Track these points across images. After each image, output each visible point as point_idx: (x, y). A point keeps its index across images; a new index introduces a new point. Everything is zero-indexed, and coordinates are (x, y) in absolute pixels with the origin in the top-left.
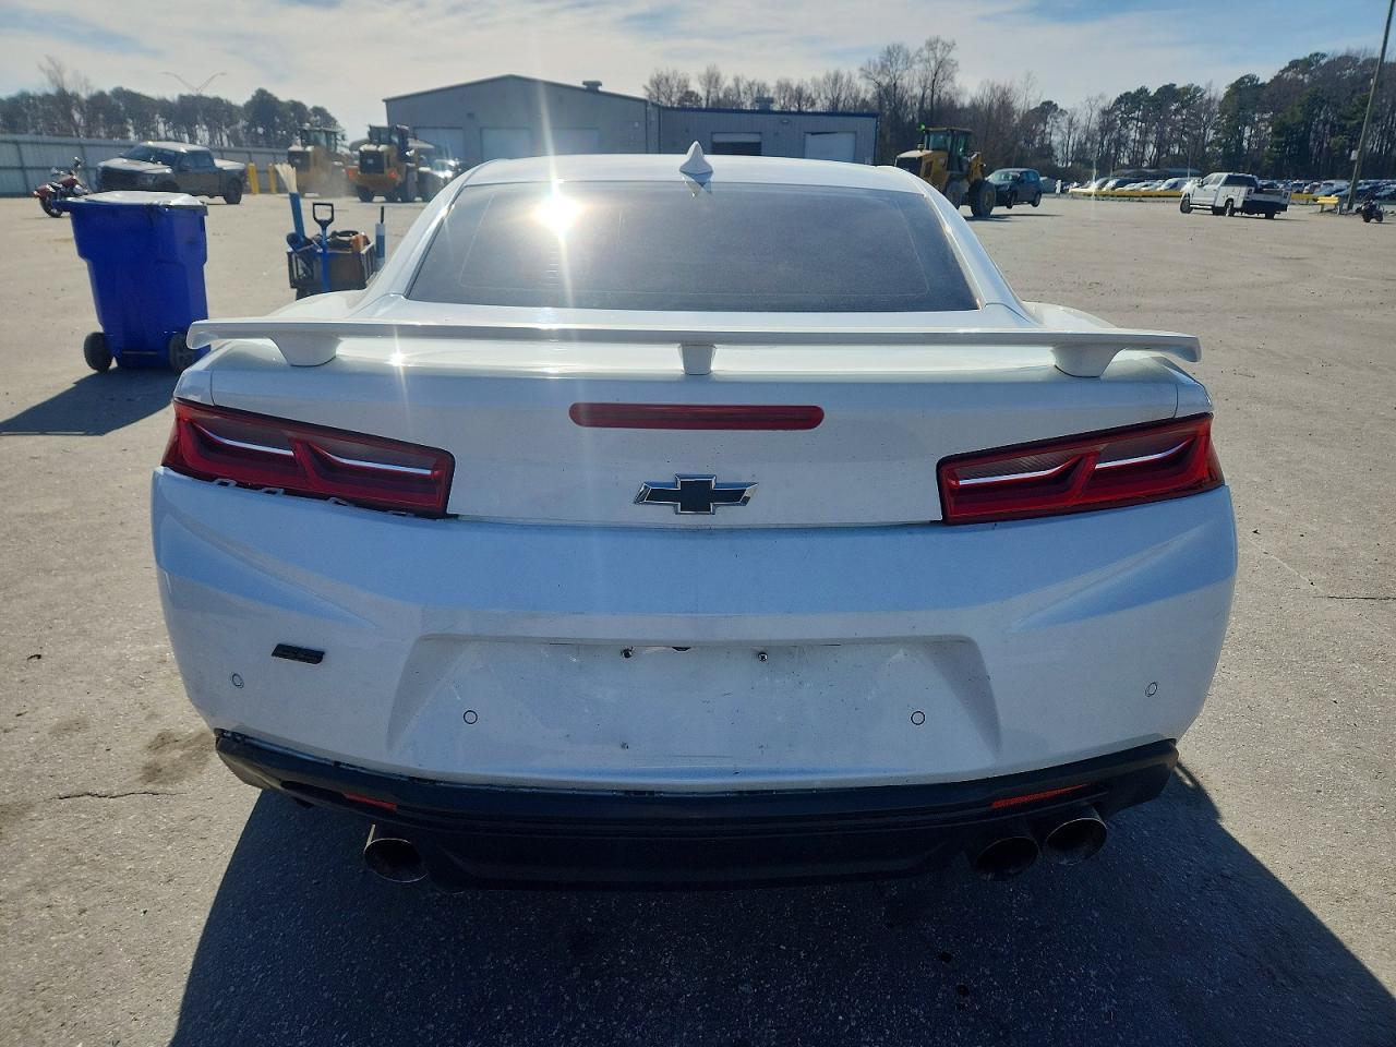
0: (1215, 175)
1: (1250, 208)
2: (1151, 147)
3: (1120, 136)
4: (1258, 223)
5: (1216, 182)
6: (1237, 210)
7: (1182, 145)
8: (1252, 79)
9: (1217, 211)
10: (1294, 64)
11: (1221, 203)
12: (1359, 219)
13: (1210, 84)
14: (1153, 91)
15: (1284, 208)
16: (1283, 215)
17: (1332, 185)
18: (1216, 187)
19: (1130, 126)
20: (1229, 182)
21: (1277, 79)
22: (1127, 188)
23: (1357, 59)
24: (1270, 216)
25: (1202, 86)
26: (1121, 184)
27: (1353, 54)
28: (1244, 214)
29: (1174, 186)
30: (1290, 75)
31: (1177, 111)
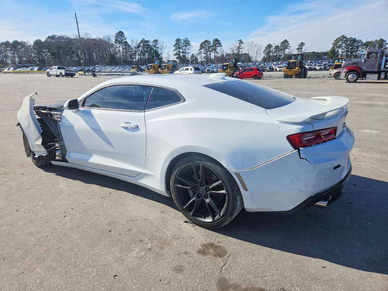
0: (54, 67)
1: (67, 75)
2: (17, 58)
3: (6, 55)
4: (69, 79)
5: (55, 68)
6: (64, 76)
7: (26, 57)
8: (40, 40)
9: (57, 76)
10: (49, 37)
11: (59, 74)
12: (92, 77)
13: (28, 41)
14: (11, 42)
15: (75, 75)
16: (75, 76)
17: (73, 68)
18: (56, 70)
19: (8, 52)
20: (59, 68)
21: (46, 41)
22: (17, 70)
23: (64, 37)
24: (72, 77)
25: (26, 41)
26: (15, 69)
27: (63, 36)
28: (66, 77)
29: (32, 69)
30: (49, 40)
31: (21, 48)
